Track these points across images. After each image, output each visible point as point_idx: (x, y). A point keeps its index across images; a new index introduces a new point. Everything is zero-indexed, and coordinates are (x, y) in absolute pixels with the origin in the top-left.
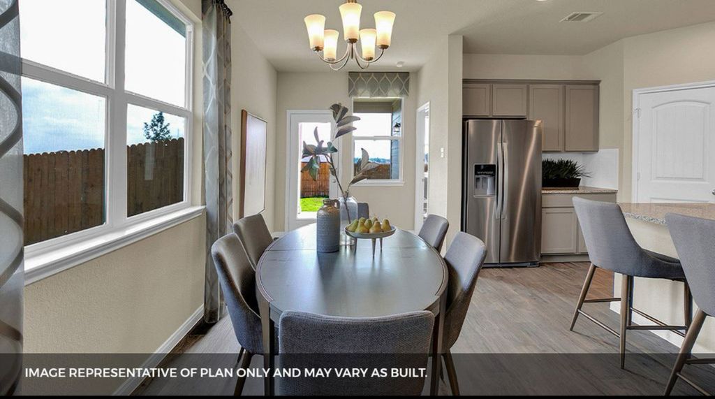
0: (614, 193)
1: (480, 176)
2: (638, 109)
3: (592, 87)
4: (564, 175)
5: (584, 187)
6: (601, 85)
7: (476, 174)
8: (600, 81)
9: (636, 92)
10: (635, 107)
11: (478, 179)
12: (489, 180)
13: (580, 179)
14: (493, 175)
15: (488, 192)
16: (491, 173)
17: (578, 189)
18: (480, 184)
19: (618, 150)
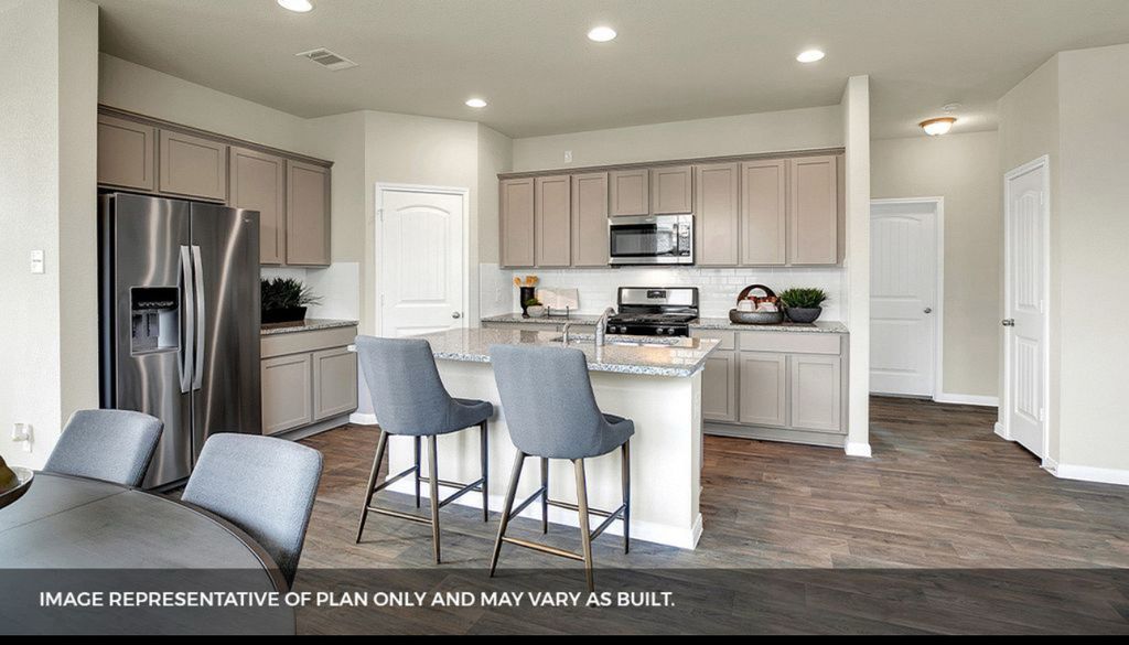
0: (353, 325)
1: (142, 312)
2: (381, 211)
3: (323, 169)
4: (284, 304)
5: (310, 320)
6: (332, 168)
7: (135, 307)
8: (332, 163)
9: (379, 187)
10: (378, 207)
11: (137, 319)
12: (163, 319)
13: (305, 308)
14: (173, 308)
15: (162, 343)
16: (169, 304)
17: (303, 324)
18: (142, 327)
19: (357, 264)
